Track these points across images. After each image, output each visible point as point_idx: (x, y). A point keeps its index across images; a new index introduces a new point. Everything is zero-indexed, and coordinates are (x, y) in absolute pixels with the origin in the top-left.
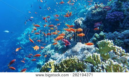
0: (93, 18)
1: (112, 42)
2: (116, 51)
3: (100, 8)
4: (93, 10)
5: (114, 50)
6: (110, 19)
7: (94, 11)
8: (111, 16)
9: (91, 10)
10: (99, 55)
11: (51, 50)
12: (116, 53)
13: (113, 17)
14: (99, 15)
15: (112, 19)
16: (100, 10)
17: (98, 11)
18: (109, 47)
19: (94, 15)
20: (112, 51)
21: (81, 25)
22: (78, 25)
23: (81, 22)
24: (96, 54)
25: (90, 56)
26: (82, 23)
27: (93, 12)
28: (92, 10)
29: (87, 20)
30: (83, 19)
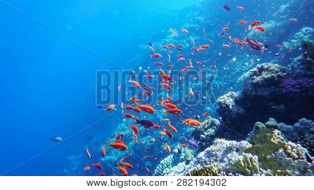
0: (256, 92)
1: (278, 134)
2: (290, 151)
3: (270, 71)
4: (255, 77)
5: (285, 149)
6: (291, 92)
7: (257, 79)
8: (293, 86)
9: (251, 76)
10: (256, 158)
11: (173, 166)
12: (289, 155)
13: (298, 89)
14: (270, 86)
15: (296, 93)
16: (269, 75)
17: (264, 78)
18: (274, 144)
19: (259, 87)
20: (281, 151)
21: (231, 107)
22: (225, 108)
23: (231, 100)
24: (249, 155)
25: (240, 161)
26: (234, 104)
27: (254, 79)
28: (253, 76)
29: (243, 96)
30: (236, 94)
